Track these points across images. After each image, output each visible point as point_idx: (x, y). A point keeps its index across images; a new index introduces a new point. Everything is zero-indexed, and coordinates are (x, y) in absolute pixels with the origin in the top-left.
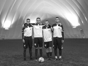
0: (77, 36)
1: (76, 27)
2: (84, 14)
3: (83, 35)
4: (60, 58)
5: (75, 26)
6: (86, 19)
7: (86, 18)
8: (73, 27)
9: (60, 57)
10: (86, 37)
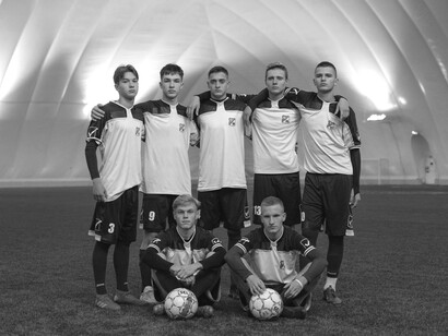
0: (393, 168)
1: (383, 117)
2: (429, 41)
3: (429, 165)
4: (326, 287)
5: (379, 113)
6: (444, 70)
7: (441, 64)
8: (369, 114)
9: (331, 283)
10: (443, 178)
